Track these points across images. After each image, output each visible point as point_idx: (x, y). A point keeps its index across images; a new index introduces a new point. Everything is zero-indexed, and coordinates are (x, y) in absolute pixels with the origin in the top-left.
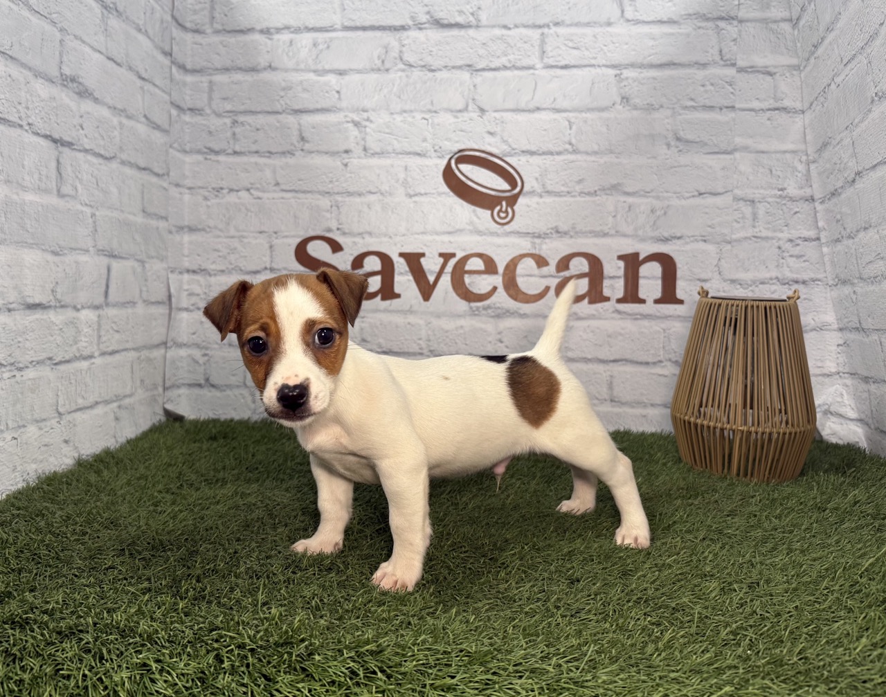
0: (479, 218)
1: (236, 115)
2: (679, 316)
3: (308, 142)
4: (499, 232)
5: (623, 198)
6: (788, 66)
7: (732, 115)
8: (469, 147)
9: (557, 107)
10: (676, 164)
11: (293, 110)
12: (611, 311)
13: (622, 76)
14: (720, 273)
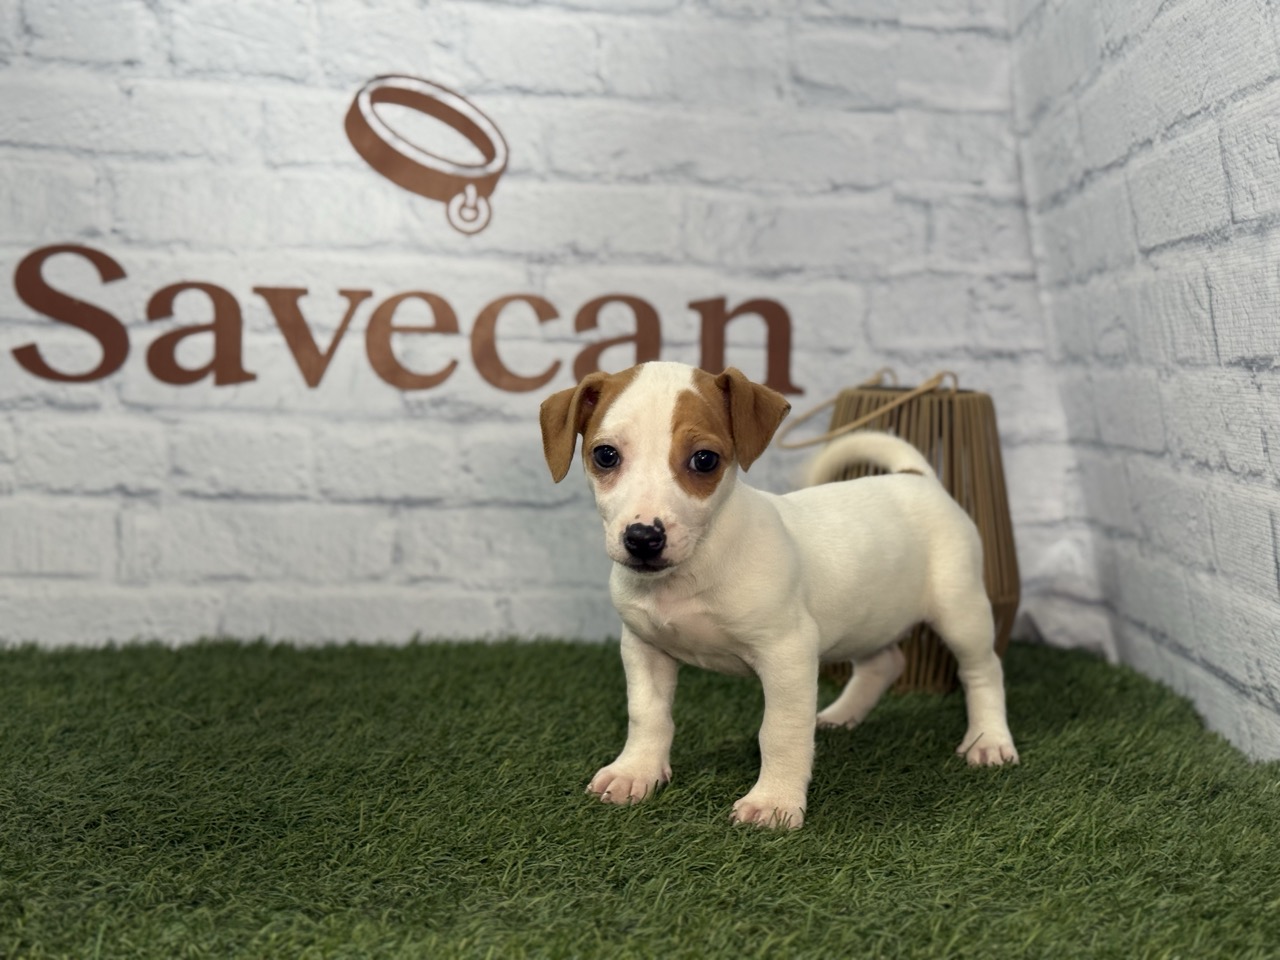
0: (420, 218)
3: (40, 37)
4: (461, 247)
5: (696, 191)
7: (894, 37)
8: (397, 71)
10: (792, 129)
14: (868, 337)
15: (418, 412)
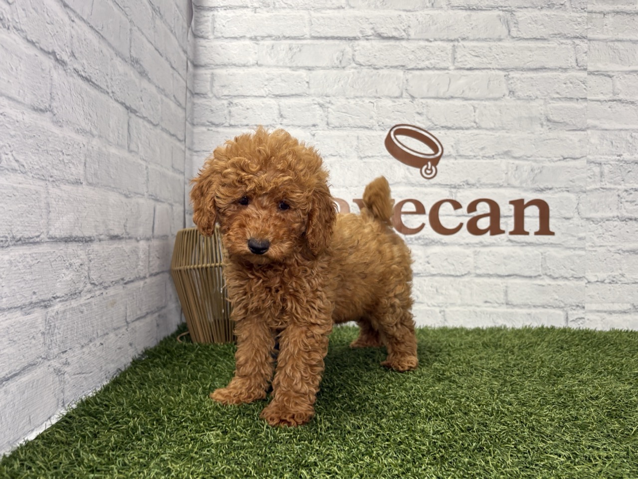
0: (411, 174)
1: (231, 98)
2: (551, 244)
3: (285, 118)
4: (426, 184)
5: (511, 161)
6: (621, 71)
7: (585, 104)
8: (403, 123)
9: (465, 96)
10: (547, 138)
11: (274, 95)
12: (505, 240)
13: (509, 76)
14: (579, 213)
15: (410, 242)
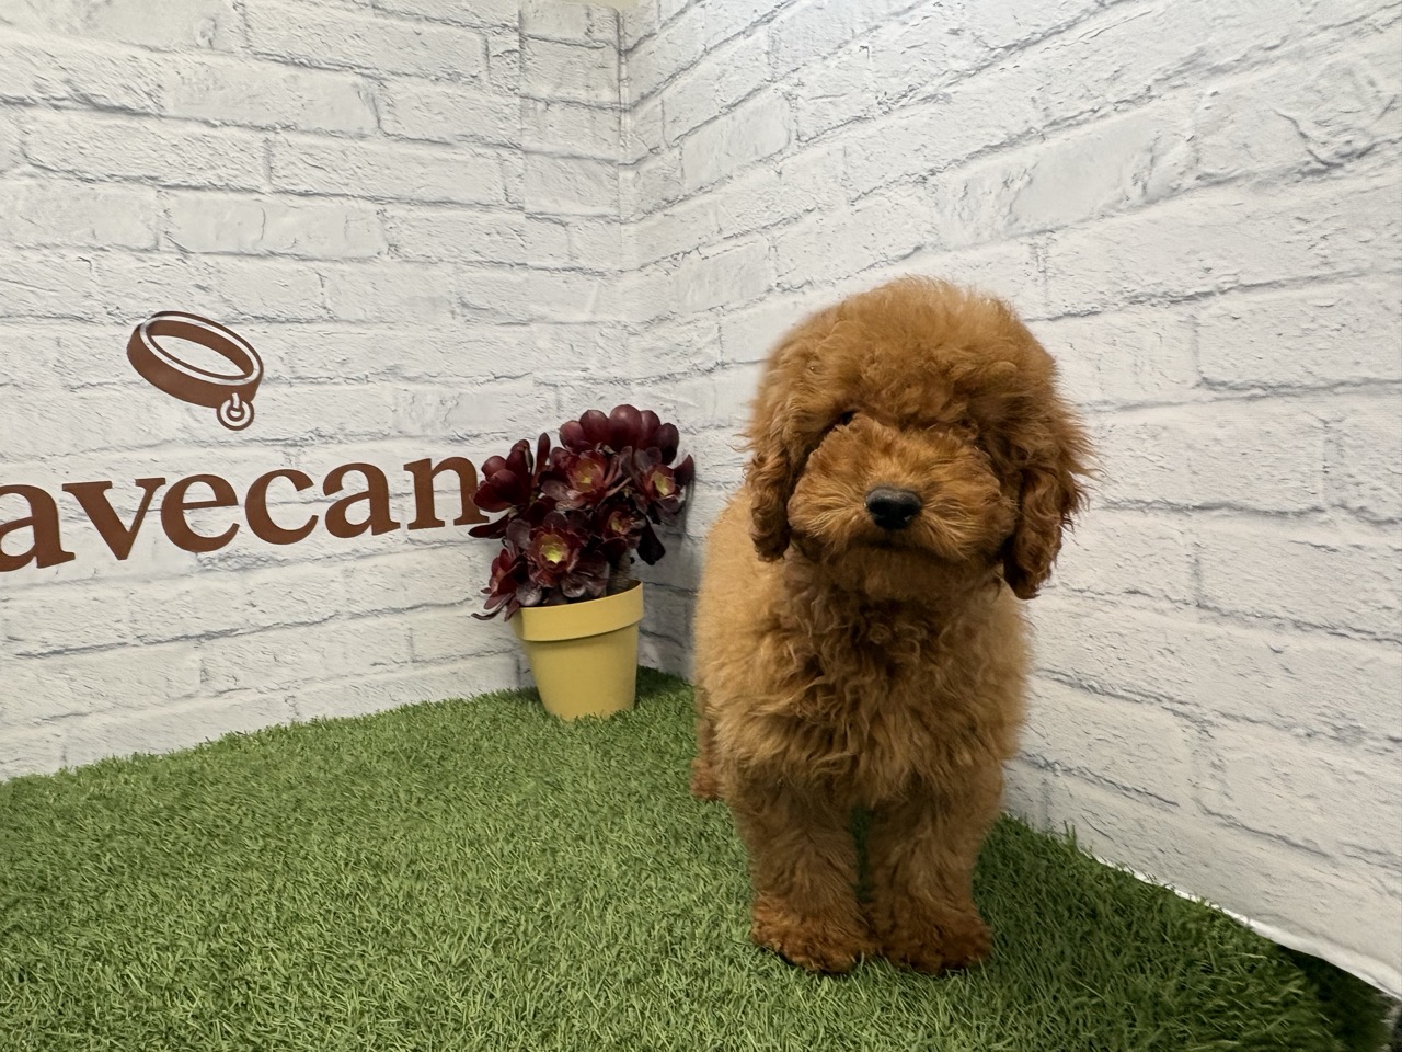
0: (197, 420)
4: (232, 440)
5: (403, 385)
6: (580, 215)
7: (525, 275)
8: (169, 309)
9: (300, 253)
10: (465, 339)
12: (402, 540)
13: (386, 214)
15: (210, 567)
